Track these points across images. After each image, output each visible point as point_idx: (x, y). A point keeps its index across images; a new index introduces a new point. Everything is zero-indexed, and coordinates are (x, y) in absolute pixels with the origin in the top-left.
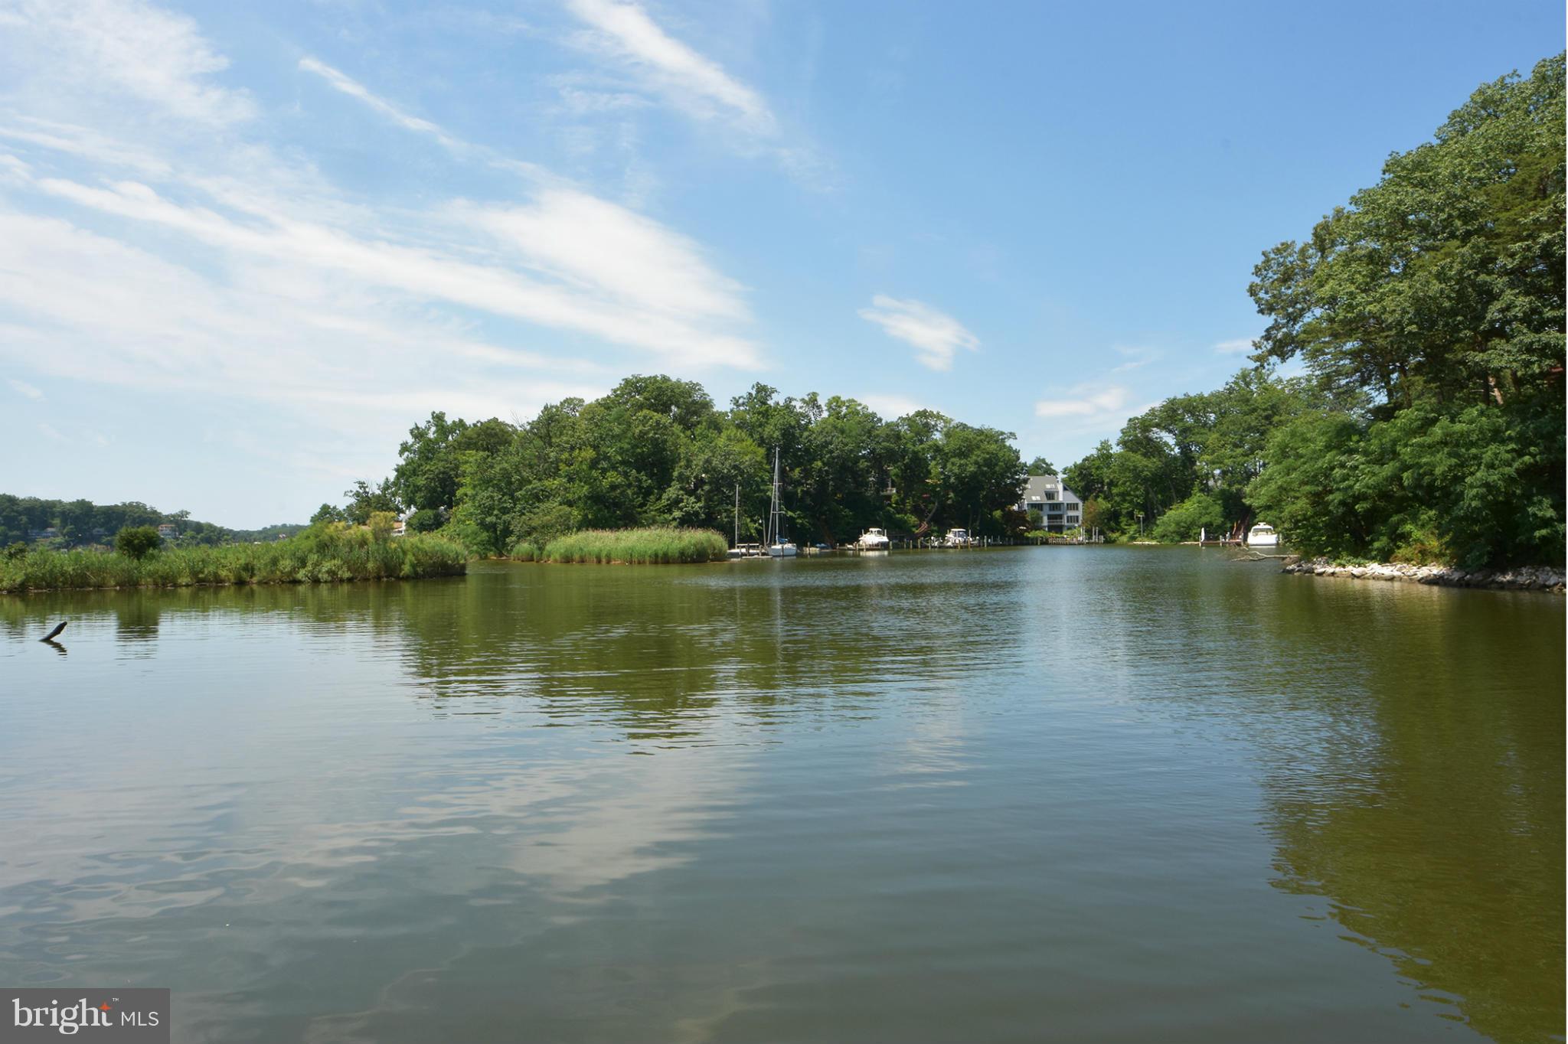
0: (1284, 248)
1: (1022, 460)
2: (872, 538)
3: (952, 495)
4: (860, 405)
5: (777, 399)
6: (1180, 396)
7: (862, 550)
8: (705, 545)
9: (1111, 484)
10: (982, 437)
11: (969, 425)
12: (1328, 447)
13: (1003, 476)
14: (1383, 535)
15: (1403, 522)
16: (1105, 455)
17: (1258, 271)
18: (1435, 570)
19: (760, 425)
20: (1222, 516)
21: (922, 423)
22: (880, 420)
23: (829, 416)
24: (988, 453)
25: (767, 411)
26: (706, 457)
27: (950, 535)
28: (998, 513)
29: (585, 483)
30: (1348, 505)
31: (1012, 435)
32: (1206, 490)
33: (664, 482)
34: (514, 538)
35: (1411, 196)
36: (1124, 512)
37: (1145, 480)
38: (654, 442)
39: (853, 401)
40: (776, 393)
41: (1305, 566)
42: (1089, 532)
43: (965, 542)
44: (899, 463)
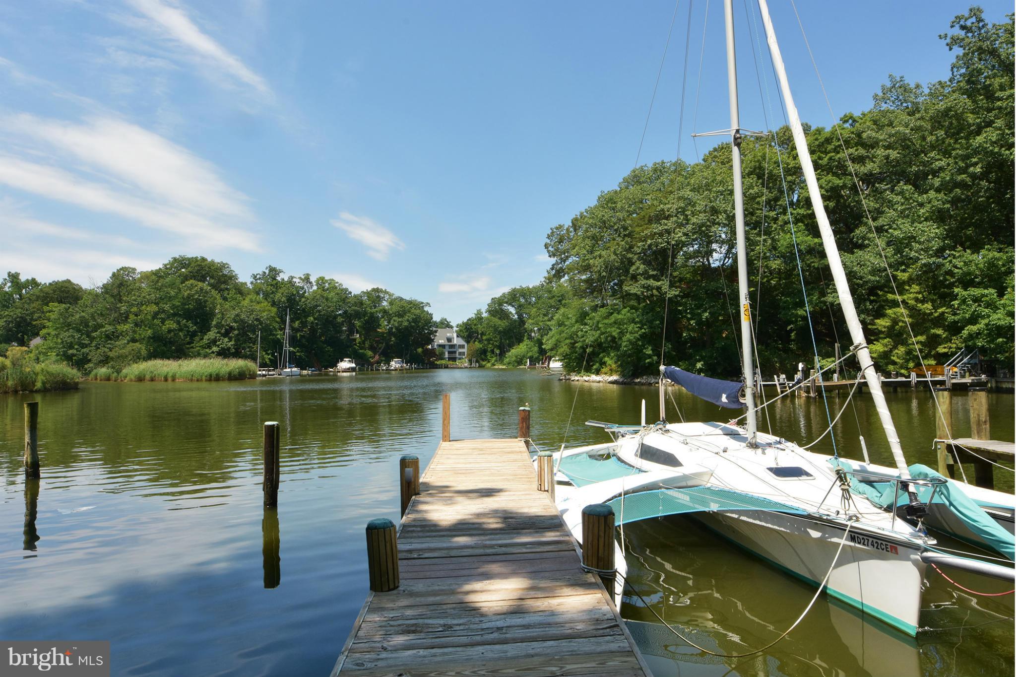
0: (560, 227)
1: (434, 319)
2: (345, 364)
3: (393, 339)
4: (337, 283)
5: (283, 277)
6: (518, 287)
7: (339, 372)
8: (244, 369)
9: (482, 334)
10: (412, 305)
11: (404, 298)
12: (577, 322)
13: (423, 328)
14: (597, 362)
15: (604, 357)
16: (479, 318)
17: (548, 237)
18: (615, 377)
19: (273, 293)
20: (538, 353)
21: (376, 296)
22: (350, 293)
23: (318, 289)
24: (415, 315)
25: (277, 284)
26: (237, 313)
27: (393, 363)
28: (420, 350)
29: (149, 327)
30: (584, 348)
31: (428, 304)
32: (530, 338)
33: (205, 327)
34: (91, 365)
35: (607, 214)
36: (489, 349)
37: (500, 332)
38: (198, 301)
39: (333, 280)
40: (282, 273)
41: (567, 377)
42: (470, 361)
43: (401, 367)
44: (362, 320)
